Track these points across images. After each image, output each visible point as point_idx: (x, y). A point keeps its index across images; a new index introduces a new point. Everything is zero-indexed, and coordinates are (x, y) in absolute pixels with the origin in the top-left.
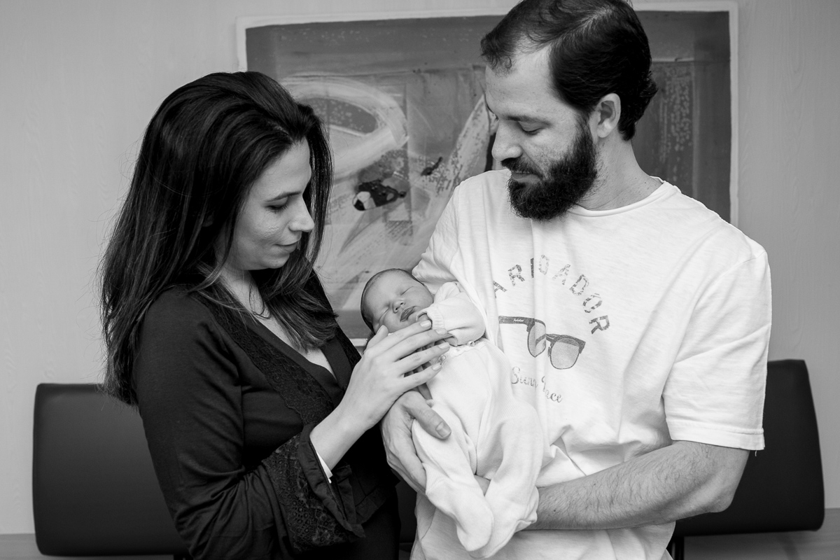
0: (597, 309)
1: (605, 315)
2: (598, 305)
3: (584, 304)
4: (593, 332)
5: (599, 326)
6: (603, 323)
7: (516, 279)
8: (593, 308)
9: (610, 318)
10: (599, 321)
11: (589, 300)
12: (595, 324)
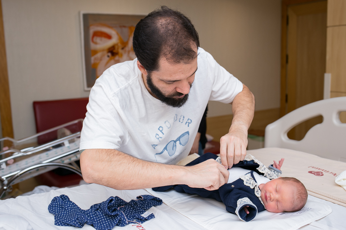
0: (184, 119)
1: (188, 119)
2: (184, 117)
3: (180, 121)
4: (188, 126)
5: (189, 123)
6: (189, 121)
7: (160, 139)
8: (183, 120)
9: (190, 118)
10: (188, 122)
11: (180, 119)
12: (188, 124)
